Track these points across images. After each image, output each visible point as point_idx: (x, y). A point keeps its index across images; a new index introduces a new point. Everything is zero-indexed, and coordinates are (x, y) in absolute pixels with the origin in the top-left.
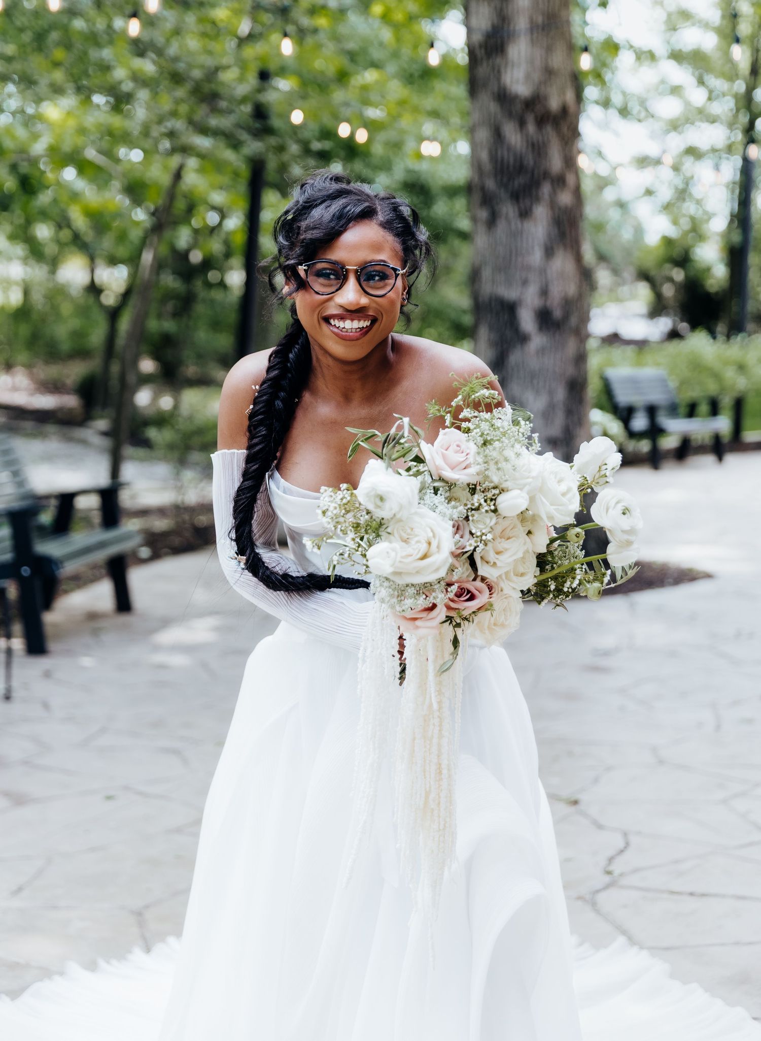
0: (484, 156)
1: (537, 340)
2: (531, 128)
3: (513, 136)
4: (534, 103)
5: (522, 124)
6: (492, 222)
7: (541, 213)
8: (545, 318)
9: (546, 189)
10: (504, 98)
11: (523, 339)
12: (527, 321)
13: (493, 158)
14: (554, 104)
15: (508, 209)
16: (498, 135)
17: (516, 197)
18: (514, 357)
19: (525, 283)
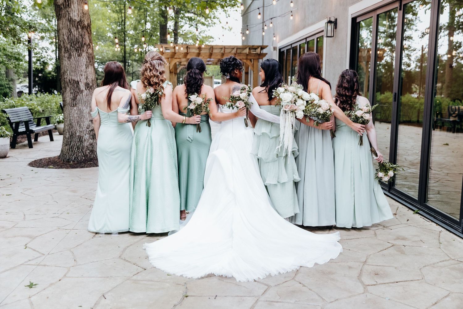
0: (66, 38)
1: (85, 92)
2: (80, 30)
3: (75, 32)
4: (80, 22)
5: (77, 29)
6: (69, 58)
7: (84, 54)
8: (87, 85)
9: (85, 47)
10: (70, 20)
11: (82, 92)
12: (82, 86)
13: (68, 38)
14: (86, 23)
15: (75, 54)
16: (70, 31)
17: (76, 50)
18: (78, 97)
19: (82, 75)
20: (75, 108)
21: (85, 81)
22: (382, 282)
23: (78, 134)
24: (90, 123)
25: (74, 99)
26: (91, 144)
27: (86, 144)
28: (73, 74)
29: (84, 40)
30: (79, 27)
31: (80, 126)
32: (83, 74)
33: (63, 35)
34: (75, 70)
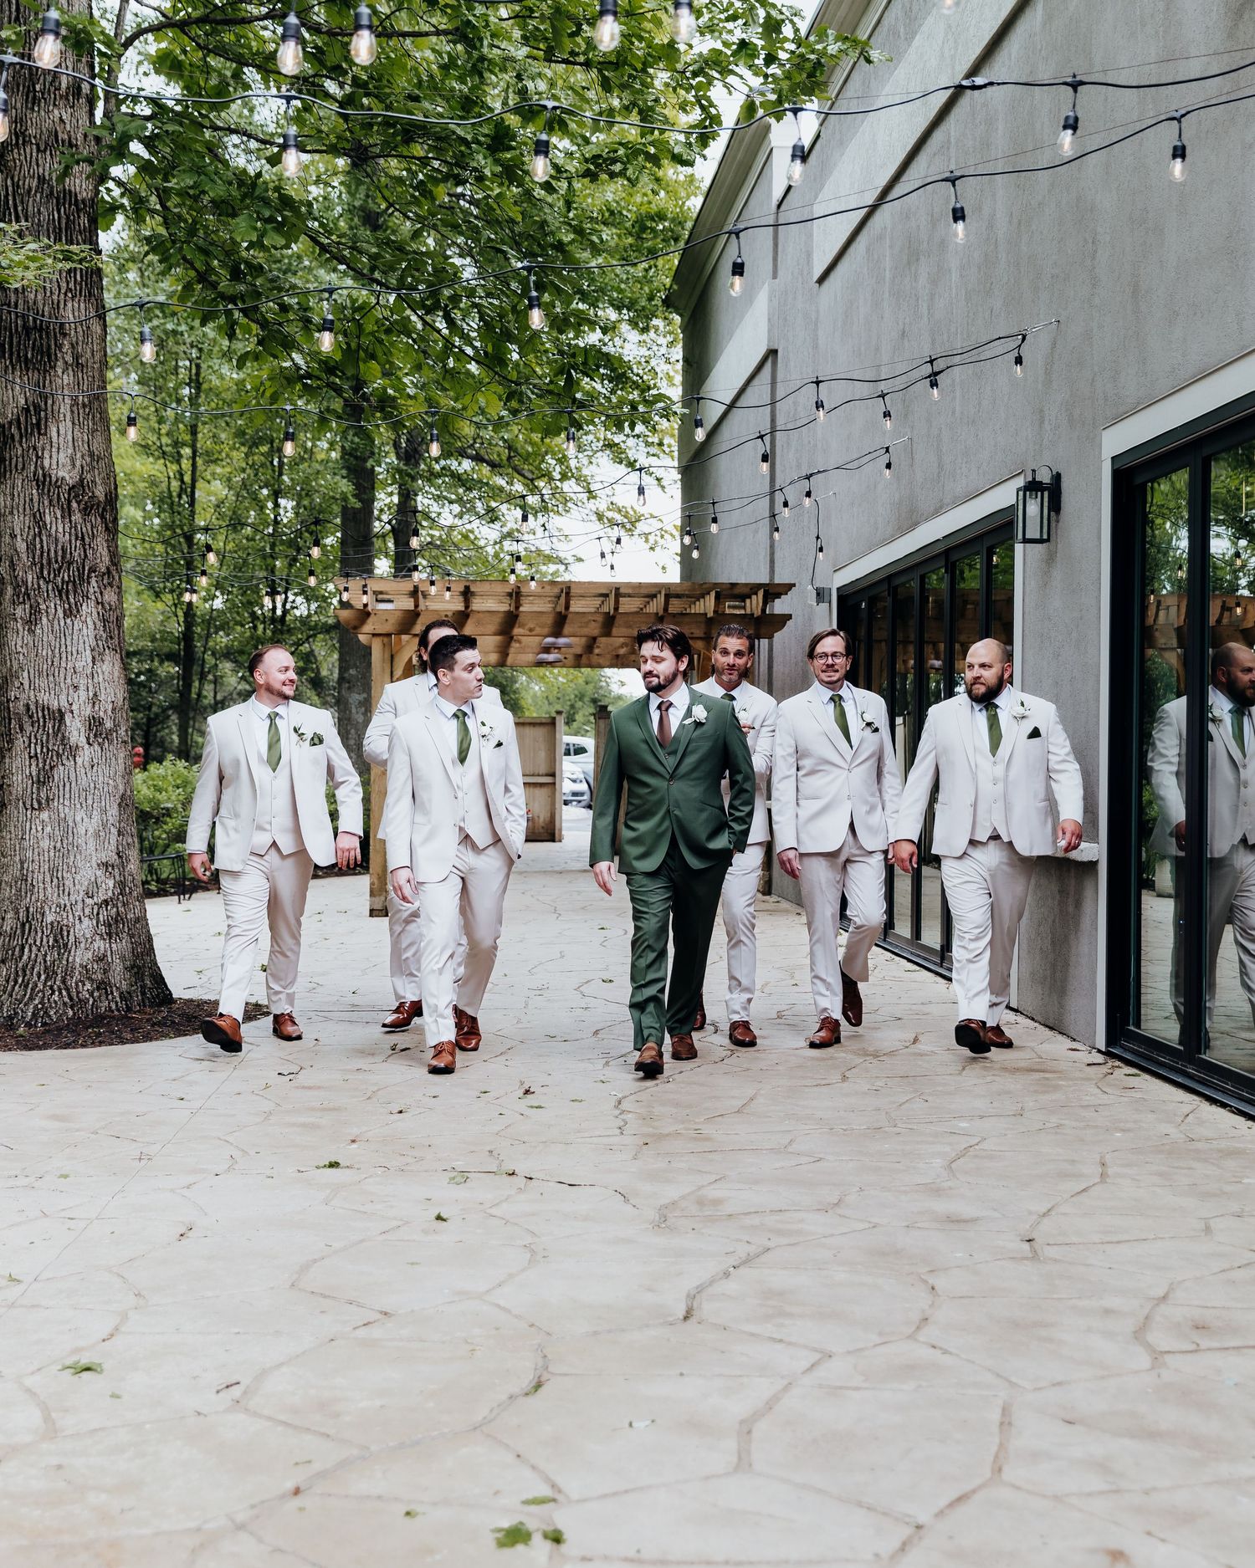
0: (21, 546)
1: (86, 754)
2: (77, 517)
3: (57, 526)
4: (80, 487)
5: (67, 512)
6: (31, 622)
7: (89, 609)
8: (95, 726)
9: (94, 581)
10: (44, 482)
11: (73, 751)
12: (75, 730)
13: (31, 548)
14: (100, 492)
15: (53, 606)
16: (38, 521)
17: (61, 592)
18: (59, 773)
19: (76, 688)
20: (45, 815)
21: (88, 711)
22: (1216, 1344)
23: (50, 918)
24: (99, 873)
25: (43, 779)
26: (101, 959)
27: (81, 957)
28: (42, 683)
29: (90, 553)
30: (74, 505)
31: (61, 886)
32: (83, 682)
33: (13, 536)
34: (50, 670)
